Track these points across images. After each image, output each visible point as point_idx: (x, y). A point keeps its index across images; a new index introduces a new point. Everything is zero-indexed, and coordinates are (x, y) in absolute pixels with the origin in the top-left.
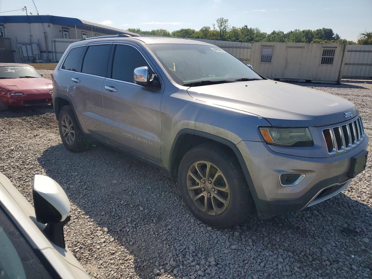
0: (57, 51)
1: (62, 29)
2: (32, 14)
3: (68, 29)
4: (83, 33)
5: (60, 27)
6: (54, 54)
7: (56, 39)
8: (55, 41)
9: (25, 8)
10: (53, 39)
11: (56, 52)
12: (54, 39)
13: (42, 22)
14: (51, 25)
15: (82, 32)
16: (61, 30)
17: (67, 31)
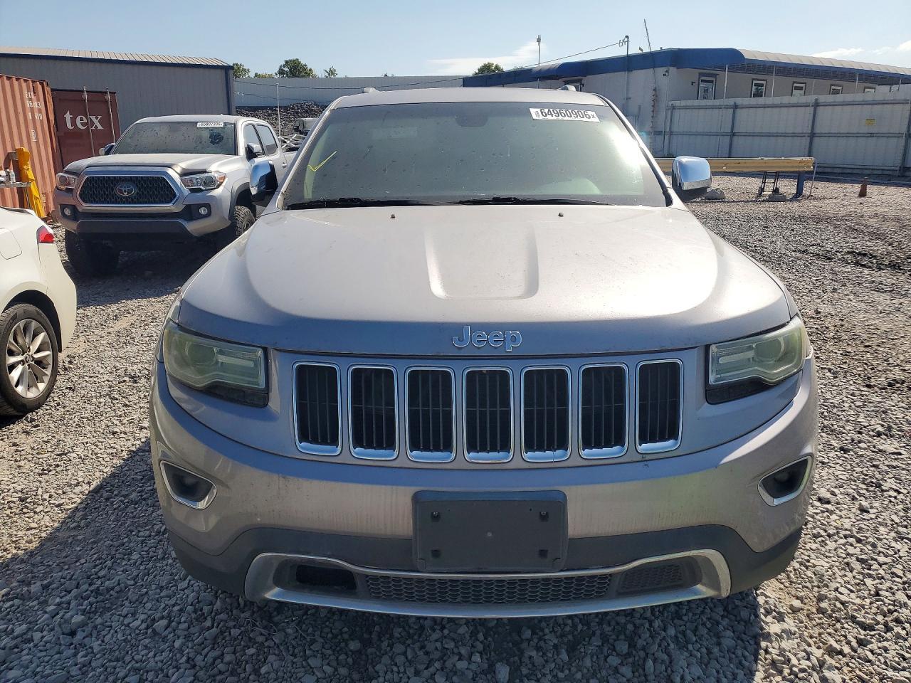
0: (675, 129)
1: (699, 78)
2: (642, 50)
3: (715, 76)
4: (755, 82)
5: (693, 74)
6: (667, 137)
7: (678, 103)
8: (674, 108)
9: (626, 39)
10: (670, 103)
11: (671, 133)
12: (673, 102)
13: (654, 67)
14: (673, 70)
15: (753, 79)
16: (695, 79)
17: (712, 82)
